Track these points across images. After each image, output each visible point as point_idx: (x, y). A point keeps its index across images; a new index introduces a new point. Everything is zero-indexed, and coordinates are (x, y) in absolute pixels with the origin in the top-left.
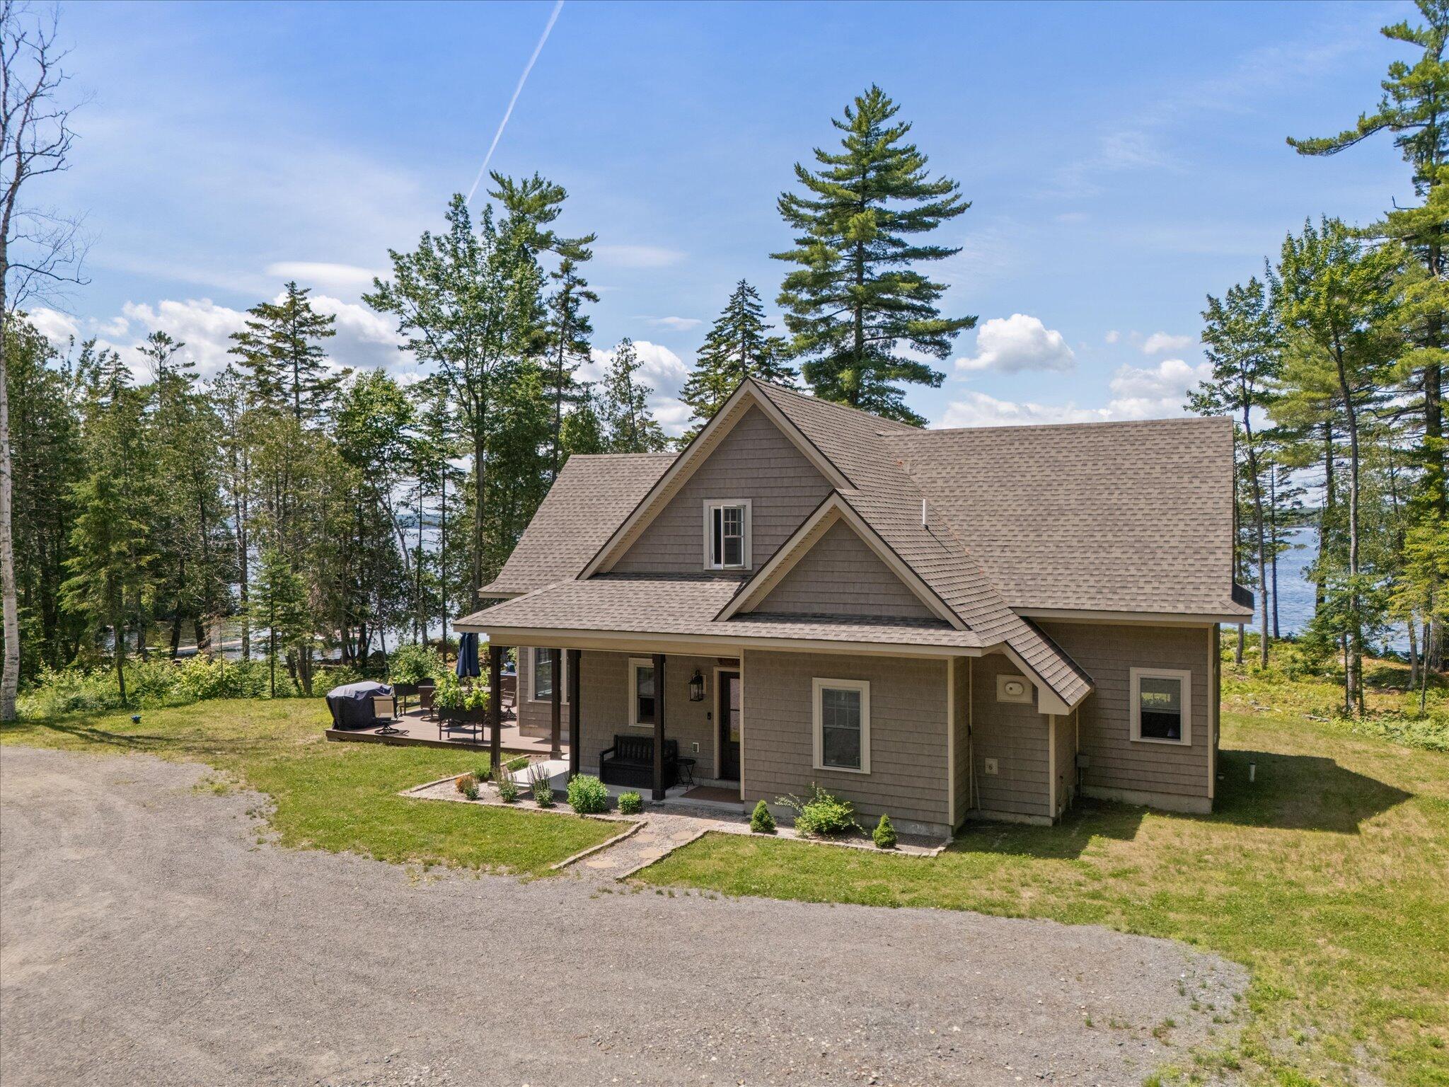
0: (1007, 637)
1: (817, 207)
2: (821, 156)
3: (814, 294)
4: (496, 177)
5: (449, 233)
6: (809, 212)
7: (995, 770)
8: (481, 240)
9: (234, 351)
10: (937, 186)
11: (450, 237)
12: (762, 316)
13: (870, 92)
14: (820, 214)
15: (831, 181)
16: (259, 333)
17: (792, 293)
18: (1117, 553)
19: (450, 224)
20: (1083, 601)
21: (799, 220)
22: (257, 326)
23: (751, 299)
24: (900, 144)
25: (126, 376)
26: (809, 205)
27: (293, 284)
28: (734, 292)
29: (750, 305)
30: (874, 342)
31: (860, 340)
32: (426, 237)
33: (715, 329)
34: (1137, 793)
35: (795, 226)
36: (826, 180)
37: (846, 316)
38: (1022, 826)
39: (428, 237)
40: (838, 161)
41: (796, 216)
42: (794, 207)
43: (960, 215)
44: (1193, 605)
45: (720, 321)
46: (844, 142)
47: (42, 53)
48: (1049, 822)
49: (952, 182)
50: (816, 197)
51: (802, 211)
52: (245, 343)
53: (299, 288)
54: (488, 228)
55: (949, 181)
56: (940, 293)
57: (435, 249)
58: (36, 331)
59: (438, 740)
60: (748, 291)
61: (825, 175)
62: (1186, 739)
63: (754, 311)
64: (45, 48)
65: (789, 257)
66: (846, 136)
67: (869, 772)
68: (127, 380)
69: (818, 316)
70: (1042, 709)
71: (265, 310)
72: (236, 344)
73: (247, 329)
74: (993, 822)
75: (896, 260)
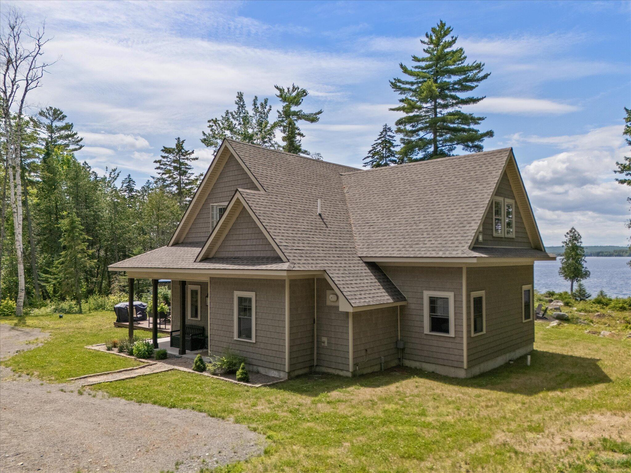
0: (326, 269)
1: (412, 84)
2: (416, 59)
3: (413, 126)
4: (277, 88)
5: (236, 110)
6: (408, 86)
7: (326, 344)
8: (251, 113)
9: (157, 168)
10: (472, 66)
11: (237, 112)
12: (394, 140)
13: (439, 24)
14: (414, 87)
15: (420, 70)
16: (165, 160)
17: (402, 127)
18: (422, 226)
19: (237, 106)
20: (394, 252)
21: (403, 91)
22: (164, 157)
23: (389, 133)
24: (454, 47)
25: (133, 184)
26: (407, 83)
27: (179, 138)
28: (382, 130)
29: (389, 136)
30: (443, 148)
31: (436, 148)
32: (227, 113)
33: (372, 149)
34: (429, 364)
35: (401, 93)
36: (417, 70)
37: (430, 136)
38: (338, 376)
39: (228, 113)
40: (423, 60)
41: (400, 88)
42: (398, 84)
43: (485, 80)
44: (447, 253)
45: (374, 144)
46: (424, 50)
47: (38, 41)
48: (349, 375)
49: (480, 64)
50: (412, 79)
51: (403, 86)
52: (161, 165)
53: (181, 140)
54: (255, 107)
55: (479, 63)
56: (480, 122)
57: (231, 118)
58: (87, 164)
59: (148, 327)
60: (388, 129)
61: (416, 67)
62: (452, 334)
63: (390, 139)
64: (40, 39)
65: (398, 109)
66: (426, 47)
67: (254, 342)
68: (133, 185)
69: (418, 137)
70: (341, 309)
71: (167, 150)
72: (158, 165)
73: (160, 158)
74: (324, 373)
75: (453, 106)
